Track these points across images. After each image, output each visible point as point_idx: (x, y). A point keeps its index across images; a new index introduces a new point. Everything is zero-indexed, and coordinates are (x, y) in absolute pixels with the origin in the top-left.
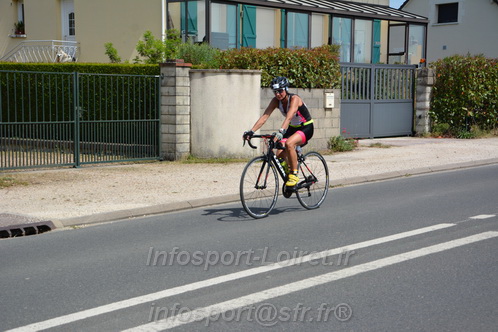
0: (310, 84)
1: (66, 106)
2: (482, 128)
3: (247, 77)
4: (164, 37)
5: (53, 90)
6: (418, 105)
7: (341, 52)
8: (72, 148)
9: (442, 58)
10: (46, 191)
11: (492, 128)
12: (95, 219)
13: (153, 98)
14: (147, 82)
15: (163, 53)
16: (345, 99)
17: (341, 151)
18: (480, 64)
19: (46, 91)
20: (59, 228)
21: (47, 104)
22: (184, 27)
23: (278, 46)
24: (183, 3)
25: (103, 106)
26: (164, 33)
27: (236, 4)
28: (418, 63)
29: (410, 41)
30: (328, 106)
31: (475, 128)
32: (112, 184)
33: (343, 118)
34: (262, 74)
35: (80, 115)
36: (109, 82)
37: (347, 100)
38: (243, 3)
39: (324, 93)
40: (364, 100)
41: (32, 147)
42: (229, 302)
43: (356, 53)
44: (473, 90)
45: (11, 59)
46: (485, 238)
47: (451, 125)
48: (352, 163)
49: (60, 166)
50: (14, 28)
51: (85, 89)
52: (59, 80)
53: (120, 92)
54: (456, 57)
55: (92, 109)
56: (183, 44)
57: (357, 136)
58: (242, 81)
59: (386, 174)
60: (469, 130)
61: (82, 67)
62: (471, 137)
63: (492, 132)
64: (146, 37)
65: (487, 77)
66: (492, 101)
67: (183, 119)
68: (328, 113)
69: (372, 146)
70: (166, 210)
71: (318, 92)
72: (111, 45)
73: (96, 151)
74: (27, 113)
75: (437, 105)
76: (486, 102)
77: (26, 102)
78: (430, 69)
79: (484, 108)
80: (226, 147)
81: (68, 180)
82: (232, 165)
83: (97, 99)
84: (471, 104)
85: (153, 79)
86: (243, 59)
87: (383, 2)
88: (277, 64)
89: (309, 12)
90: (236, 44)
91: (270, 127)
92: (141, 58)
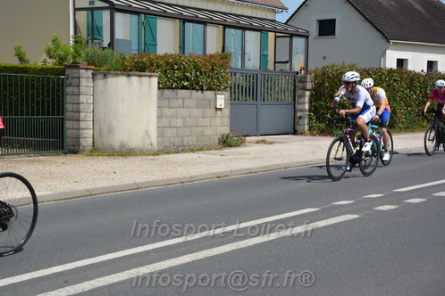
3: (146, 79)
4: (71, 42)
6: (298, 107)
7: (234, 59)
9: (320, 67)
13: (58, 97)
14: (53, 82)
16: (233, 100)
17: (230, 146)
22: (90, 33)
23: (177, 52)
24: (90, 12)
25: (11, 104)
26: (71, 38)
27: (138, 14)
28: (299, 69)
29: (294, 51)
30: (218, 107)
33: (232, 117)
34: (159, 77)
36: (16, 82)
37: (237, 102)
39: (215, 95)
40: (252, 102)
43: (246, 60)
48: (239, 157)
56: (88, 48)
57: (245, 133)
58: (141, 83)
59: (268, 167)
64: (53, 41)
67: (86, 116)
68: (219, 112)
69: (258, 142)
70: (67, 197)
71: (209, 94)
72: (20, 48)
73: (4, 144)
75: (315, 106)
78: (309, 76)
80: (125, 141)
82: (131, 158)
83: (5, 97)
85: (59, 79)
87: (270, 16)
88: (173, 69)
89: (204, 23)
90: (139, 50)
91: (166, 124)
92: (50, 60)
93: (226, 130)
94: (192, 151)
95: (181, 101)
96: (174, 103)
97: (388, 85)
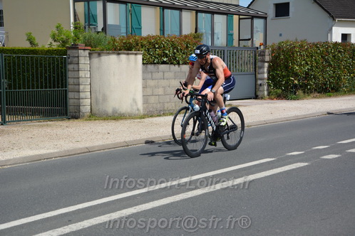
0: (179, 61)
2: (304, 92)
3: (132, 57)
4: (72, 28)
6: (259, 76)
9: (276, 42)
11: (311, 92)
13: (62, 73)
14: (58, 61)
15: (71, 40)
18: (302, 46)
22: (87, 20)
24: (86, 3)
26: (72, 25)
27: (126, 3)
29: (255, 30)
31: (300, 92)
32: (30, 136)
34: (144, 55)
35: (6, 86)
36: (28, 61)
38: (131, 3)
43: (215, 39)
44: (297, 65)
47: (283, 90)
51: (10, 67)
53: (37, 69)
55: (15, 80)
56: (86, 33)
58: (128, 59)
60: (295, 94)
61: (8, 50)
62: (297, 99)
63: (312, 95)
64: (57, 27)
65: (307, 56)
66: (311, 73)
67: (85, 88)
70: (70, 154)
71: (185, 67)
72: (30, 34)
73: (19, 113)
75: (273, 76)
76: (307, 74)
78: (267, 50)
79: (306, 78)
80: (117, 108)
82: (122, 121)
84: (296, 75)
85: (62, 58)
86: (130, 43)
87: (234, 2)
88: (155, 47)
89: (180, 9)
90: (127, 33)
91: (150, 93)
92: (54, 43)
95: (162, 74)
96: (156, 75)
97: (334, 56)
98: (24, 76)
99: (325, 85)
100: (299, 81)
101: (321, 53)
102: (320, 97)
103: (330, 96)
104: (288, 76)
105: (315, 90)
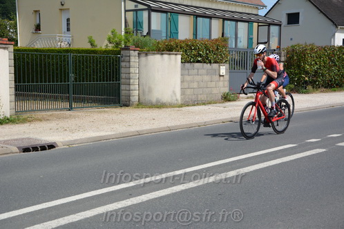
0: (210, 60)
1: (65, 74)
2: (313, 87)
3: (173, 56)
4: (123, 33)
5: (57, 64)
7: (230, 42)
8: (68, 99)
9: (290, 45)
10: (53, 124)
11: (319, 87)
12: (82, 141)
13: (116, 69)
14: (113, 60)
15: (123, 42)
16: (232, 70)
17: (229, 101)
18: (312, 49)
19: (53, 65)
20: (60, 146)
21: (53, 73)
22: (135, 26)
23: (192, 38)
24: (135, 12)
25: (87, 74)
26: (123, 30)
27: (166, 12)
28: (275, 48)
29: (271, 35)
30: (221, 74)
31: (309, 87)
32: (92, 120)
33: (231, 81)
34: (182, 55)
35: (73, 79)
36: (90, 60)
38: (171, 12)
39: (219, 66)
40: (243, 71)
41: (44, 98)
42: (161, 191)
43: (238, 42)
44: (308, 65)
45: (32, 46)
46: (314, 153)
47: (296, 85)
48: (236, 108)
49: (61, 110)
50: (34, 27)
51: (76, 64)
52: (60, 58)
53: (97, 65)
54: (298, 45)
55: (80, 75)
56: (134, 37)
57: (239, 92)
58: (170, 59)
60: (306, 88)
62: (307, 93)
63: (320, 90)
64: (112, 32)
65: (316, 57)
66: (319, 71)
67: (134, 81)
68: (221, 78)
69: (248, 98)
70: (124, 136)
71: (215, 66)
72: (91, 37)
73: (82, 100)
74: (41, 78)
76: (316, 72)
77: (41, 72)
78: (283, 52)
79: (315, 76)
80: (160, 98)
81: (66, 118)
82: (164, 109)
83: (83, 70)
84: (307, 73)
85: (116, 57)
86: (171, 45)
87: (254, 12)
88: (191, 49)
89: (210, 18)
90: (166, 37)
91: (186, 86)
92: (110, 45)
93: (226, 90)
94: (204, 104)
95: (197, 71)
96: (192, 72)
97: (338, 58)
98: (87, 71)
99: (331, 81)
100: (309, 78)
101: (328, 55)
102: (326, 92)
103: (335, 91)
104: (300, 74)
105: (322, 86)
